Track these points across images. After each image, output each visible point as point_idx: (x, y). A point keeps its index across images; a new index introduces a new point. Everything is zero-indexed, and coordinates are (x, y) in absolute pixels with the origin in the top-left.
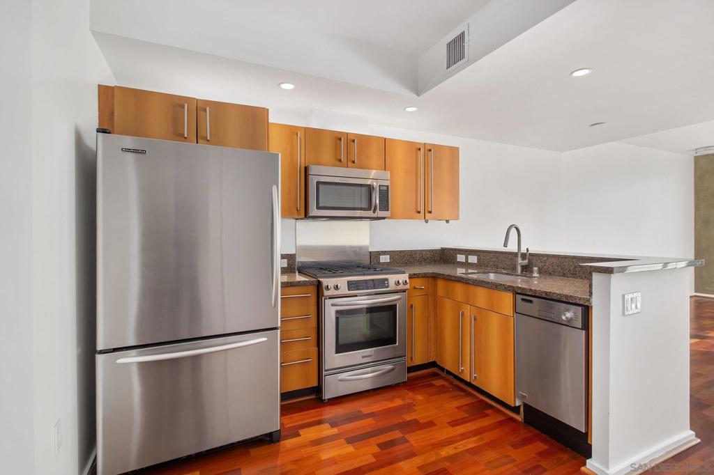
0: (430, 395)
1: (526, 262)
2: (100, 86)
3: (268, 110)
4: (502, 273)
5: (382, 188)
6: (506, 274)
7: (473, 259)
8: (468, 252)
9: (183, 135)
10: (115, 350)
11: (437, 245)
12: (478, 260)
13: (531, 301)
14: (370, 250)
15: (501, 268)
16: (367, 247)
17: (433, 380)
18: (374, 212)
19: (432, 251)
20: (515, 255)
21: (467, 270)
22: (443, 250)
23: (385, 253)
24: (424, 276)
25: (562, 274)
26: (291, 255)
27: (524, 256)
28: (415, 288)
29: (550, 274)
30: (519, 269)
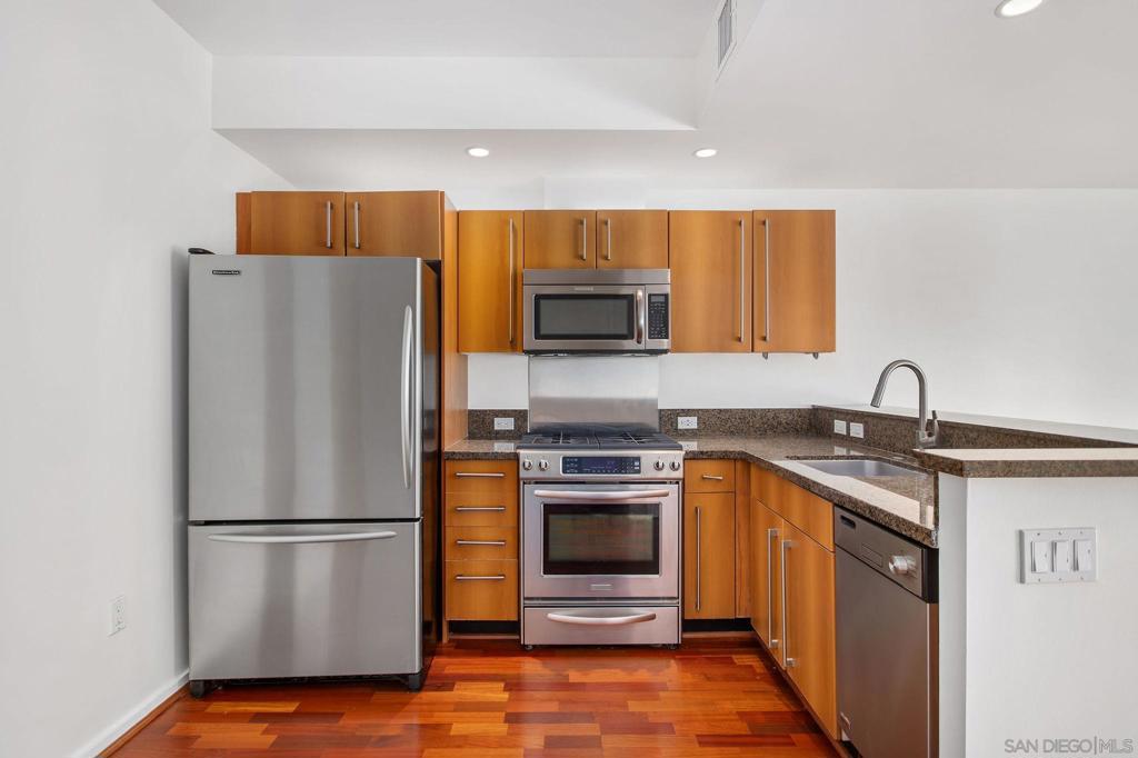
0: (709, 679)
2: (238, 195)
3: (442, 193)
5: (654, 299)
7: (857, 430)
8: (850, 416)
9: (326, 243)
10: (208, 523)
11: (805, 403)
12: (866, 431)
13: (852, 524)
14: (660, 407)
16: (654, 403)
17: (737, 653)
18: (639, 342)
19: (791, 411)
21: (848, 451)
22: (815, 411)
23: (687, 412)
24: (724, 457)
26: (520, 411)
28: (704, 478)
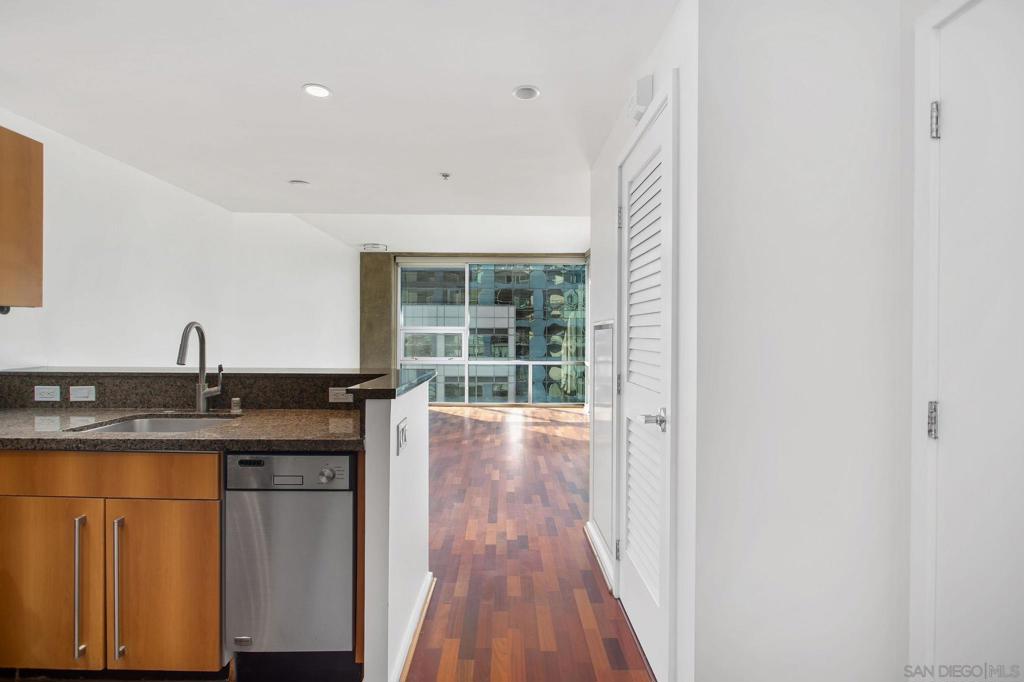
1: (216, 390)
4: (166, 416)
6: (173, 416)
7: (83, 393)
8: (65, 380)
12: (99, 394)
13: (260, 463)
15: (159, 405)
20: (192, 378)
25: (280, 404)
27: (212, 379)
29: (260, 405)
30: (202, 404)
